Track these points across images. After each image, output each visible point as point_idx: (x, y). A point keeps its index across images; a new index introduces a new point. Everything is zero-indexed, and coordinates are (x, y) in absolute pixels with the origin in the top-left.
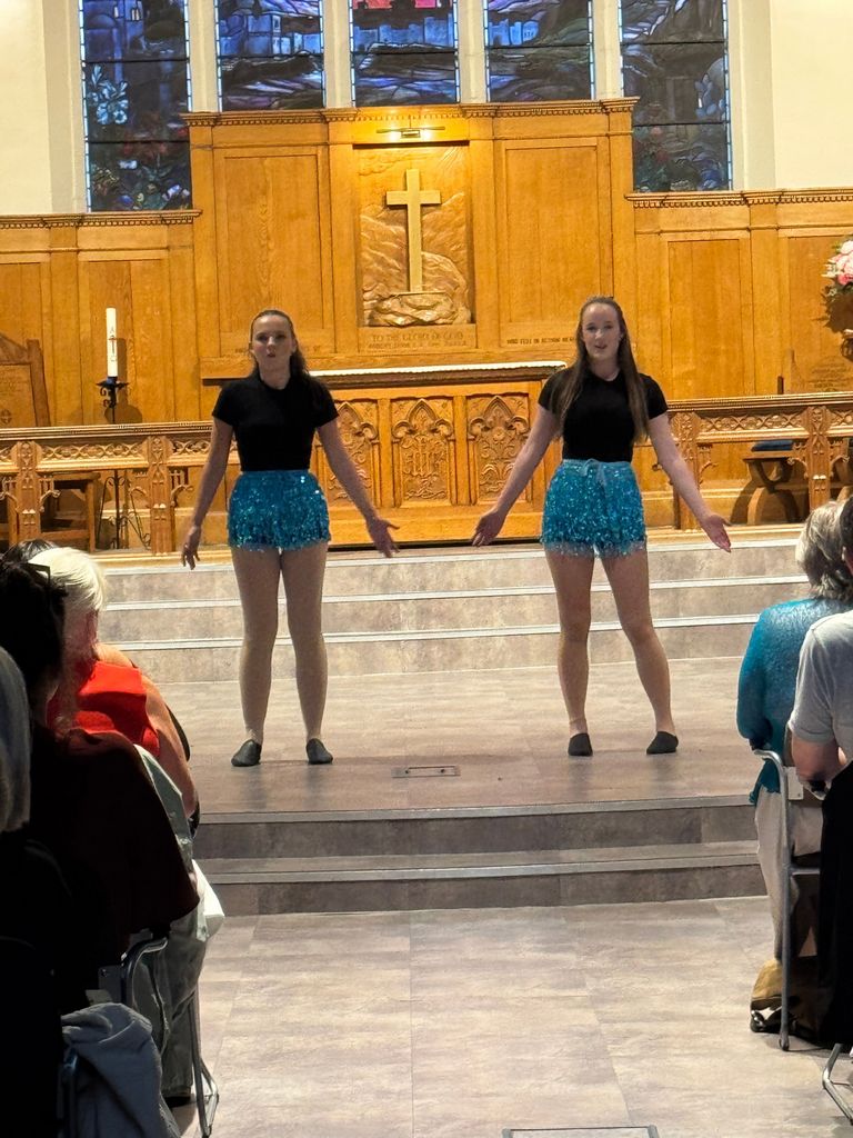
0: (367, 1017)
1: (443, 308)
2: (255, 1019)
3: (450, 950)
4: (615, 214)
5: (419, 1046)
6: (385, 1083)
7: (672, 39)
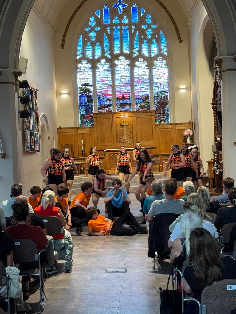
1: (129, 140)
2: (80, 250)
4: (153, 127)
6: (93, 261)
7: (161, 102)
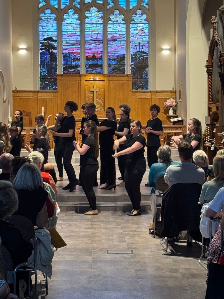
0: (84, 230)
1: (99, 109)
2: (65, 229)
3: (98, 219)
4: (129, 94)
5: (93, 235)
6: (87, 241)
7: (139, 64)
